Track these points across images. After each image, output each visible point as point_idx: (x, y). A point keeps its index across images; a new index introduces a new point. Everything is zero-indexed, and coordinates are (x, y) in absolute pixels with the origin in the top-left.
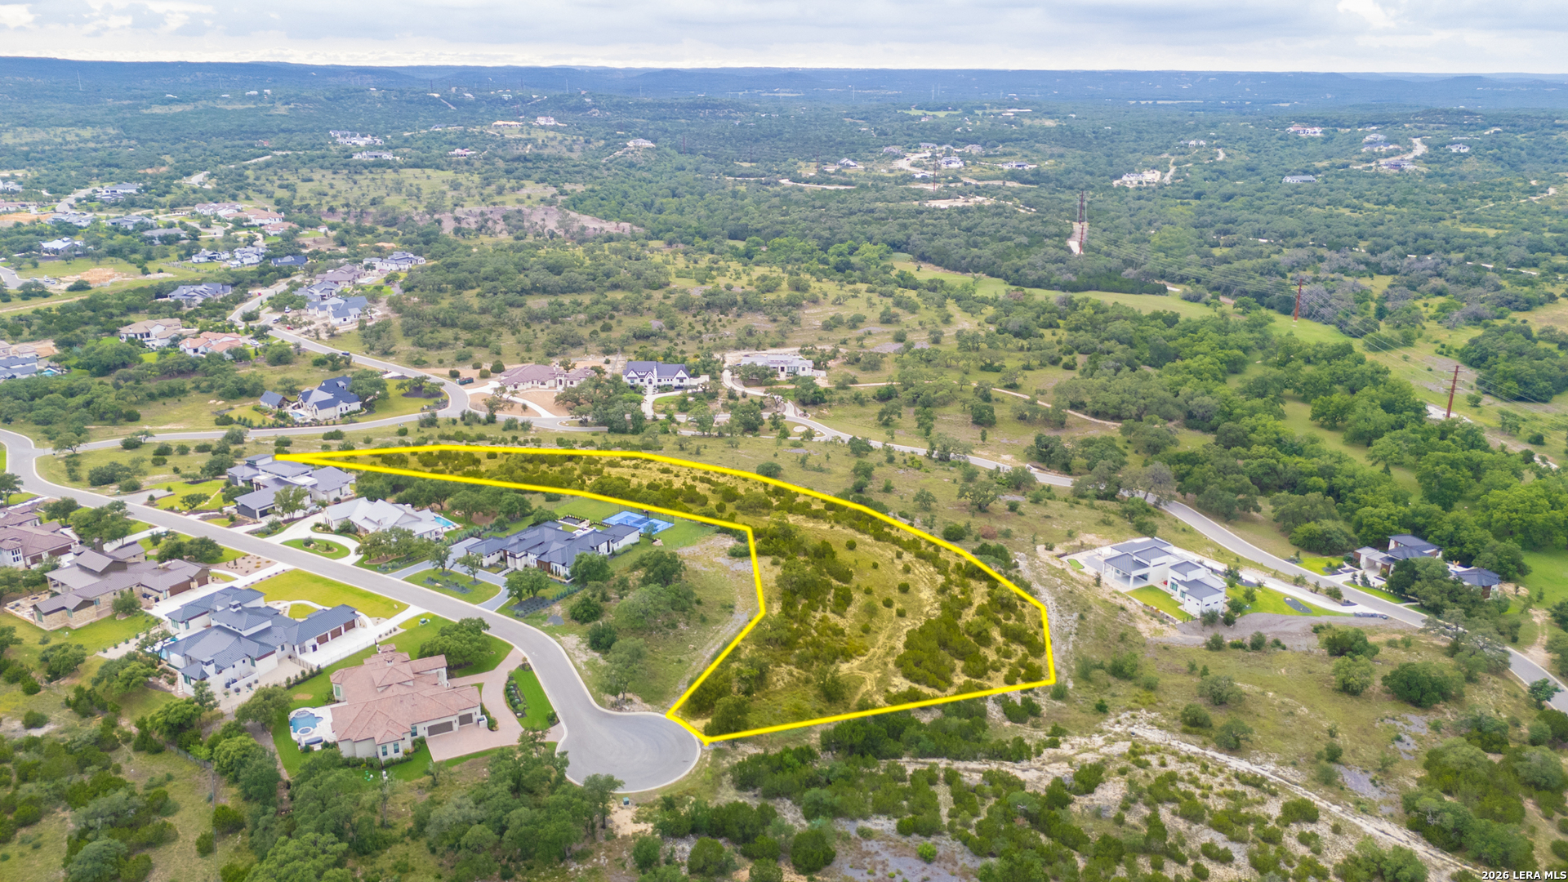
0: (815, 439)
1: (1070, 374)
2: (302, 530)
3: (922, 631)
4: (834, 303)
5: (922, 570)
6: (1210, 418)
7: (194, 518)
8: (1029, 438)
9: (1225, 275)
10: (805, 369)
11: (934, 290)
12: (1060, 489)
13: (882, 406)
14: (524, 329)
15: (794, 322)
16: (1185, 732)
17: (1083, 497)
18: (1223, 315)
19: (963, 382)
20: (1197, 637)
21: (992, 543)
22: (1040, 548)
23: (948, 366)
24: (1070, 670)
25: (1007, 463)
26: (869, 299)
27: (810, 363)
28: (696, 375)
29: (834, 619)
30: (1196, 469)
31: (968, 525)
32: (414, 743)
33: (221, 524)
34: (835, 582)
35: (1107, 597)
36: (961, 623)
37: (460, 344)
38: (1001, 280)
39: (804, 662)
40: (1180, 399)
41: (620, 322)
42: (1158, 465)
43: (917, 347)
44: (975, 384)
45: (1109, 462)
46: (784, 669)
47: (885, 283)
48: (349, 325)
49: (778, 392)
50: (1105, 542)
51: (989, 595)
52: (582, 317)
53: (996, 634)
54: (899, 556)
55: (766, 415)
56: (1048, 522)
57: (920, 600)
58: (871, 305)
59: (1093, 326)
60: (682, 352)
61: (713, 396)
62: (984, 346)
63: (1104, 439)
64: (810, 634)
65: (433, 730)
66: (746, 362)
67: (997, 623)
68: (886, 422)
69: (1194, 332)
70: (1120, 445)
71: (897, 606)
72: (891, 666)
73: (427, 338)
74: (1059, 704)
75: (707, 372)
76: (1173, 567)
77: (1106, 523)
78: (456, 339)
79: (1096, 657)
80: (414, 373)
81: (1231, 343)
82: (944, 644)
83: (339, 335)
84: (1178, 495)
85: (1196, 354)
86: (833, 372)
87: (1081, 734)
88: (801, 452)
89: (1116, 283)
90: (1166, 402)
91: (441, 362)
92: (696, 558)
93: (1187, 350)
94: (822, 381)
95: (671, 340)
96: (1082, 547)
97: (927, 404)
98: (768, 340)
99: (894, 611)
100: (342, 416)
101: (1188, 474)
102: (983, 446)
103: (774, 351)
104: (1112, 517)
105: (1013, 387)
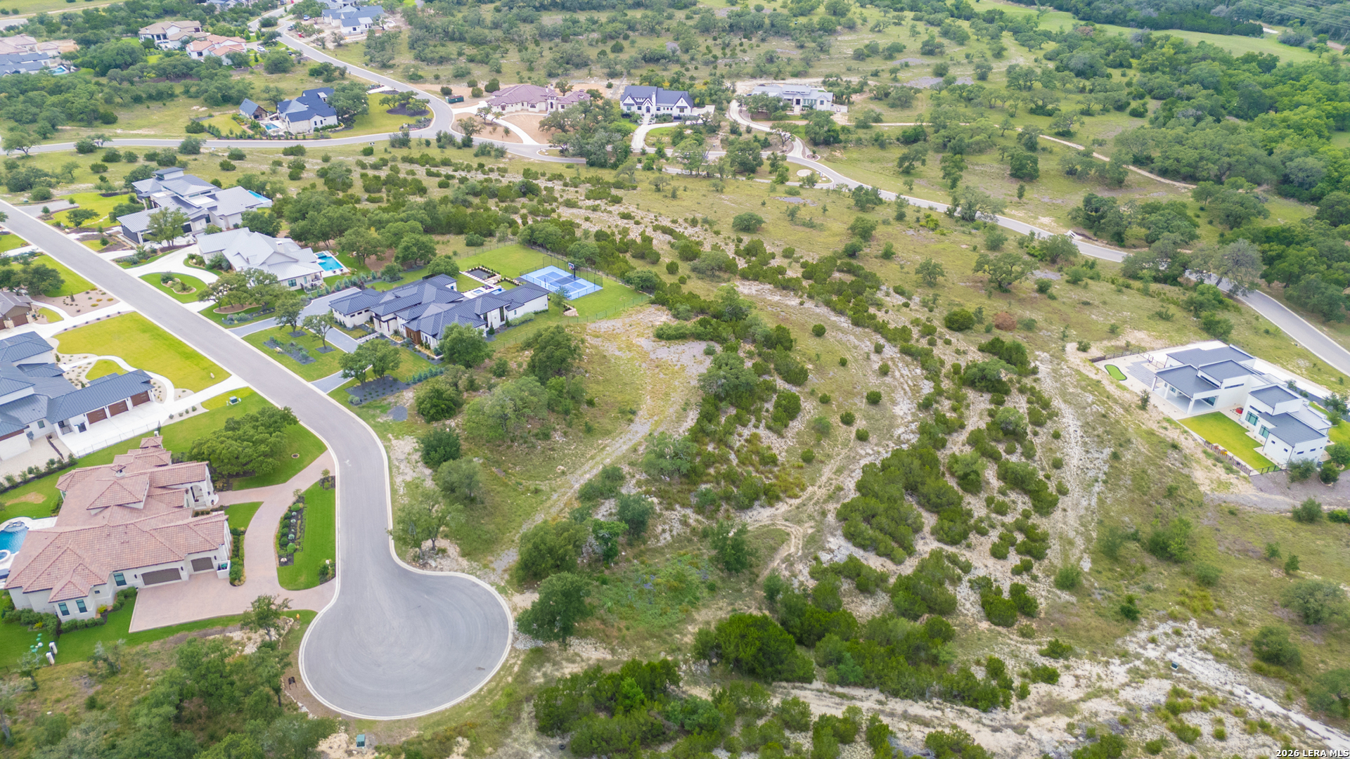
0: (818, 186)
1: (1138, 122)
2: (173, 263)
3: (885, 467)
4: (872, 30)
5: (907, 372)
6: (1311, 185)
7: (74, 236)
8: (1076, 198)
9: (1337, 15)
10: (823, 101)
11: (991, 21)
12: (1107, 265)
13: (905, 150)
14: (532, 46)
15: (823, 49)
16: (1258, 670)
17: (1135, 277)
18: (1334, 61)
19: (1006, 126)
20: (1280, 498)
21: (1008, 338)
22: (1071, 347)
23: (991, 107)
24: (1089, 540)
25: (1046, 228)
26: (913, 27)
27: (830, 96)
28: (701, 105)
29: (768, 439)
30: (1291, 251)
31: (980, 311)
32: (117, 595)
33: (91, 246)
34: (781, 384)
35: (1155, 427)
36: (943, 455)
37: (463, 59)
38: (1069, 14)
39: (706, 506)
40: (1275, 159)
41: (633, 42)
42: (1243, 243)
43: (959, 82)
44: (1020, 130)
45: (1177, 236)
46: (679, 511)
47: (936, 11)
48: (356, 36)
49: (785, 129)
50: (1159, 343)
51: (991, 414)
52: (595, 35)
53: (990, 474)
54: (879, 349)
55: (765, 154)
56: (1087, 311)
57: (894, 417)
58: (914, 33)
59: (1173, 67)
60: (692, 78)
61: (713, 130)
62: (1037, 85)
63: (1172, 205)
64: (727, 461)
65: (149, 578)
66: (758, 91)
67: (995, 457)
68: (906, 170)
69: (1297, 79)
70: (1190, 213)
71: (860, 423)
72: (831, 518)
73: (428, 53)
74: (1065, 596)
75: (713, 102)
76: (1255, 393)
77: (1163, 317)
78: (460, 54)
79: (1130, 521)
80: (405, 87)
81: (1342, 94)
82: (912, 489)
83: (346, 45)
84: (1263, 282)
85: (1297, 106)
86: (856, 108)
87: (1093, 657)
88: (795, 200)
89: (1204, 22)
90: (1256, 161)
91: (437, 77)
92: (611, 336)
93: (1286, 100)
94: (841, 117)
95: (683, 65)
96: (1127, 349)
97: (959, 150)
98: (789, 69)
99: (854, 430)
100: (316, 130)
101: (1280, 256)
102: (1019, 205)
103: (795, 80)
104: (1173, 310)
105: (1066, 135)
